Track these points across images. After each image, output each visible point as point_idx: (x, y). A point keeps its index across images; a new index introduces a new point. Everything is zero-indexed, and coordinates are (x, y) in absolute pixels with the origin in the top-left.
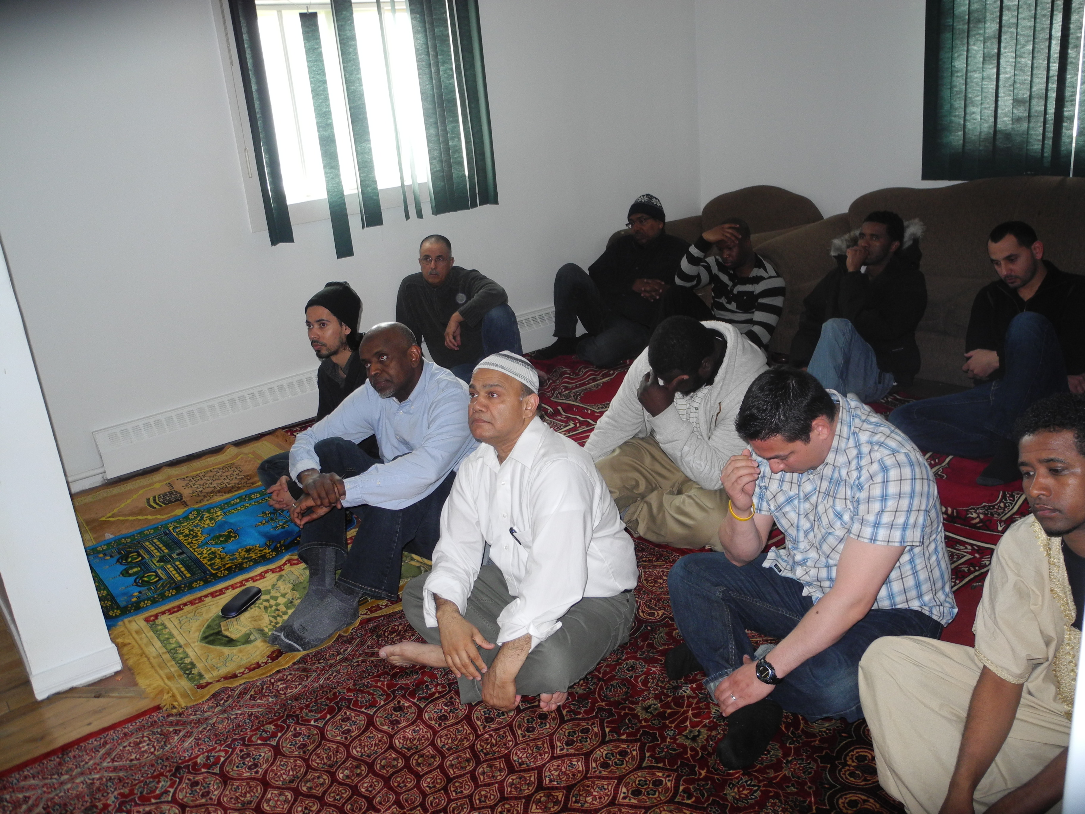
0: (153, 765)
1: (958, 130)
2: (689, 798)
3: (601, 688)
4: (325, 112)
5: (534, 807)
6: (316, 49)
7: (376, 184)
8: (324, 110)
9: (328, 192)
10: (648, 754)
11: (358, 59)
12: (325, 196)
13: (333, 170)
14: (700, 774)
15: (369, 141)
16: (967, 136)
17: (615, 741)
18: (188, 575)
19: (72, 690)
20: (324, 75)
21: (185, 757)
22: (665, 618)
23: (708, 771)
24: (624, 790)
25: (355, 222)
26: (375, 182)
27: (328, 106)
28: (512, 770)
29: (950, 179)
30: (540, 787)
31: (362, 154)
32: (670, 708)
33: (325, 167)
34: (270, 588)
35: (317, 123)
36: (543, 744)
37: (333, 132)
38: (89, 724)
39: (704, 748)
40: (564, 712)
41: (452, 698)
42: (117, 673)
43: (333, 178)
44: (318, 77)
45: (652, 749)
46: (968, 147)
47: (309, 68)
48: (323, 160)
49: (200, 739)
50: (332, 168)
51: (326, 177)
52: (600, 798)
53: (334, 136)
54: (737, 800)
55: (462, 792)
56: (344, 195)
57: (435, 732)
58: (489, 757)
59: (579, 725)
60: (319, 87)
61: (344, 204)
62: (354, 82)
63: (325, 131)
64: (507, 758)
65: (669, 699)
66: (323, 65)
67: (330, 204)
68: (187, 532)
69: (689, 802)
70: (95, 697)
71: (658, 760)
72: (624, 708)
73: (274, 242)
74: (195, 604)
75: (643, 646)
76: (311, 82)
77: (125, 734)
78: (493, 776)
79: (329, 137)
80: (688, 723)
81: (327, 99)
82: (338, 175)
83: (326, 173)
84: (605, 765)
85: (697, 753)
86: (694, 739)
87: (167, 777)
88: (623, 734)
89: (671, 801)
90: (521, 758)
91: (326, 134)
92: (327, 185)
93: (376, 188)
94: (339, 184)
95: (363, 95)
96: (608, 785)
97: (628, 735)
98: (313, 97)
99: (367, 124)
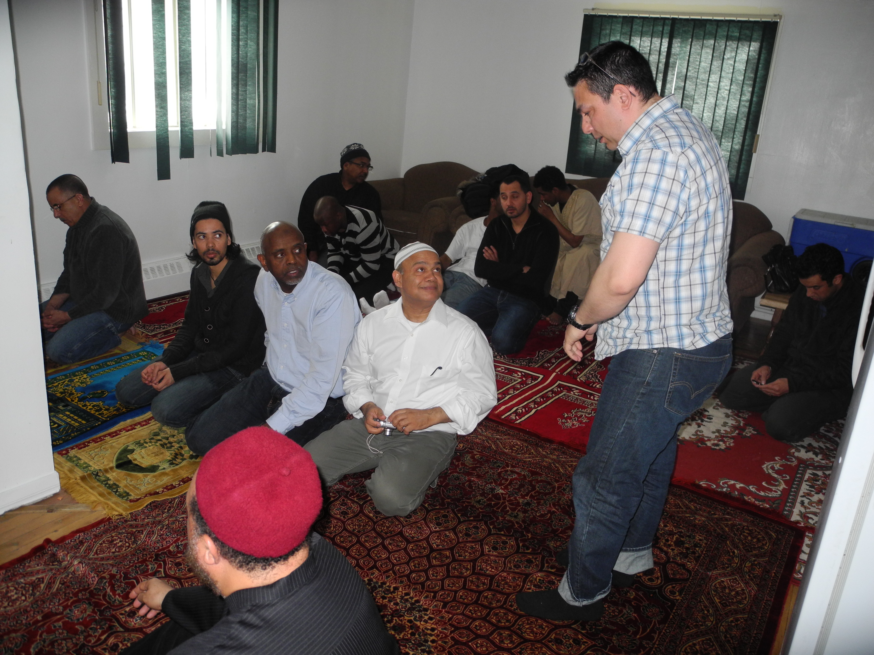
0: (134, 555)
1: (591, 144)
2: (528, 549)
3: (443, 491)
4: (161, 63)
5: (434, 561)
6: (160, 11)
7: (192, 125)
8: (161, 61)
9: (157, 127)
10: (491, 527)
11: (190, 25)
12: (154, 129)
13: (162, 110)
14: (528, 536)
15: (191, 91)
16: (598, 149)
17: (467, 521)
18: (84, 422)
19: (22, 508)
20: (164, 33)
21: (159, 547)
22: (465, 449)
23: (532, 534)
24: (487, 547)
25: (174, 153)
26: (191, 123)
27: (165, 58)
28: (408, 542)
29: (584, 175)
30: (432, 550)
31: (185, 100)
32: (493, 501)
33: (156, 106)
34: (157, 430)
35: (155, 70)
36: (421, 525)
37: (166, 80)
38: (56, 531)
39: (524, 521)
40: (426, 505)
41: (343, 500)
42: (56, 495)
43: (161, 116)
44: (160, 34)
45: (492, 523)
46: (597, 156)
47: (154, 25)
48: (156, 101)
49: (163, 535)
50: (162, 108)
51: (157, 115)
52: (474, 553)
53: (166, 83)
54: (556, 548)
55: (381, 556)
56: (168, 131)
57: (344, 523)
58: (389, 535)
59: (439, 513)
60: (159, 42)
61: (168, 138)
62: (185, 43)
63: (160, 78)
64: (401, 533)
65: (490, 496)
66: (164, 25)
67: (157, 136)
68: (61, 390)
69: (529, 551)
70: (48, 512)
71: (500, 530)
72: (464, 502)
73: (113, 161)
74: (98, 442)
75: (458, 465)
76: (154, 37)
77: (96, 536)
78: (398, 545)
79: (162, 83)
80: (508, 508)
81: (164, 52)
82: (165, 114)
83: (157, 111)
84: (467, 535)
85: (521, 525)
86: (516, 517)
87: (151, 561)
88: (471, 517)
89: (517, 552)
90: (411, 534)
91: (160, 80)
92: (157, 121)
93: (192, 129)
94: (166, 121)
95: (190, 54)
96: (475, 545)
97: (474, 517)
98: (154, 49)
99: (191, 77)
